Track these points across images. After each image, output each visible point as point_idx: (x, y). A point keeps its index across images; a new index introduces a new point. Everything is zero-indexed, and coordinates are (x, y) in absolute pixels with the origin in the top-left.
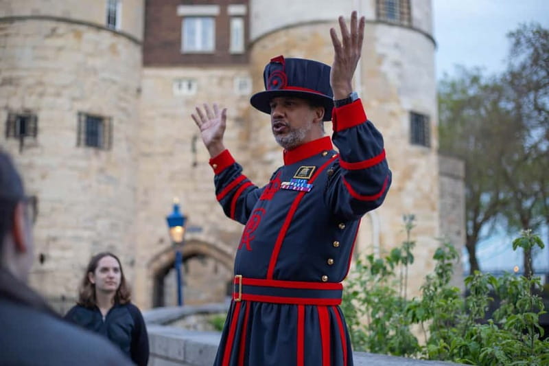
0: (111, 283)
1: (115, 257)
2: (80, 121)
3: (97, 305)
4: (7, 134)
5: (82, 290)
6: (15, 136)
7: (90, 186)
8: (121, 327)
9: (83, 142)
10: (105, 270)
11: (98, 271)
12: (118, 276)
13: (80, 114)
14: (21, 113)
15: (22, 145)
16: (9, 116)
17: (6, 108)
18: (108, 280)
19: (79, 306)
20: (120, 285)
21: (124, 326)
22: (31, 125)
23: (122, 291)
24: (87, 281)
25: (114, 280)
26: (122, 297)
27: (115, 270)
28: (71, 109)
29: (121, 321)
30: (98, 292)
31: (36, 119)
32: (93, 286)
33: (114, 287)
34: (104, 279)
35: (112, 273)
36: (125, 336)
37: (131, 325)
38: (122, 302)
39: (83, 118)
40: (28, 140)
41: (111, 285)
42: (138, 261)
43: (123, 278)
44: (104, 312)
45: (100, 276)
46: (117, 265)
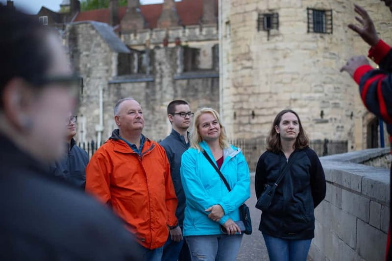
0: (291, 133)
1: (294, 113)
2: (308, 14)
3: (282, 151)
4: (258, 29)
5: (271, 139)
6: (264, 29)
7: (318, 61)
8: (300, 166)
9: (311, 30)
10: (287, 122)
11: (281, 124)
12: (297, 127)
13: (308, 9)
14: (267, 12)
15: (269, 35)
16: (259, 15)
17: (257, 10)
18: (289, 130)
19: (268, 151)
20: (299, 134)
21: (303, 166)
22: (275, 20)
23: (301, 139)
24: (273, 132)
25: (294, 130)
26: (301, 144)
27: (295, 122)
28: (302, 7)
29: (301, 162)
30: (282, 140)
31: (278, 16)
32: (279, 135)
33: (294, 136)
34: (286, 130)
35: (292, 125)
36: (304, 173)
37: (308, 165)
38: (301, 147)
39: (311, 12)
40: (273, 31)
41: (291, 134)
42: (355, 114)
43: (301, 129)
44: (287, 155)
45: (283, 127)
46: (296, 119)
